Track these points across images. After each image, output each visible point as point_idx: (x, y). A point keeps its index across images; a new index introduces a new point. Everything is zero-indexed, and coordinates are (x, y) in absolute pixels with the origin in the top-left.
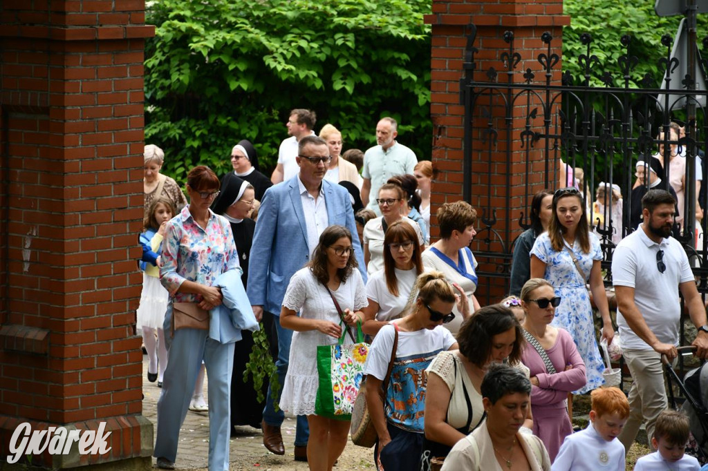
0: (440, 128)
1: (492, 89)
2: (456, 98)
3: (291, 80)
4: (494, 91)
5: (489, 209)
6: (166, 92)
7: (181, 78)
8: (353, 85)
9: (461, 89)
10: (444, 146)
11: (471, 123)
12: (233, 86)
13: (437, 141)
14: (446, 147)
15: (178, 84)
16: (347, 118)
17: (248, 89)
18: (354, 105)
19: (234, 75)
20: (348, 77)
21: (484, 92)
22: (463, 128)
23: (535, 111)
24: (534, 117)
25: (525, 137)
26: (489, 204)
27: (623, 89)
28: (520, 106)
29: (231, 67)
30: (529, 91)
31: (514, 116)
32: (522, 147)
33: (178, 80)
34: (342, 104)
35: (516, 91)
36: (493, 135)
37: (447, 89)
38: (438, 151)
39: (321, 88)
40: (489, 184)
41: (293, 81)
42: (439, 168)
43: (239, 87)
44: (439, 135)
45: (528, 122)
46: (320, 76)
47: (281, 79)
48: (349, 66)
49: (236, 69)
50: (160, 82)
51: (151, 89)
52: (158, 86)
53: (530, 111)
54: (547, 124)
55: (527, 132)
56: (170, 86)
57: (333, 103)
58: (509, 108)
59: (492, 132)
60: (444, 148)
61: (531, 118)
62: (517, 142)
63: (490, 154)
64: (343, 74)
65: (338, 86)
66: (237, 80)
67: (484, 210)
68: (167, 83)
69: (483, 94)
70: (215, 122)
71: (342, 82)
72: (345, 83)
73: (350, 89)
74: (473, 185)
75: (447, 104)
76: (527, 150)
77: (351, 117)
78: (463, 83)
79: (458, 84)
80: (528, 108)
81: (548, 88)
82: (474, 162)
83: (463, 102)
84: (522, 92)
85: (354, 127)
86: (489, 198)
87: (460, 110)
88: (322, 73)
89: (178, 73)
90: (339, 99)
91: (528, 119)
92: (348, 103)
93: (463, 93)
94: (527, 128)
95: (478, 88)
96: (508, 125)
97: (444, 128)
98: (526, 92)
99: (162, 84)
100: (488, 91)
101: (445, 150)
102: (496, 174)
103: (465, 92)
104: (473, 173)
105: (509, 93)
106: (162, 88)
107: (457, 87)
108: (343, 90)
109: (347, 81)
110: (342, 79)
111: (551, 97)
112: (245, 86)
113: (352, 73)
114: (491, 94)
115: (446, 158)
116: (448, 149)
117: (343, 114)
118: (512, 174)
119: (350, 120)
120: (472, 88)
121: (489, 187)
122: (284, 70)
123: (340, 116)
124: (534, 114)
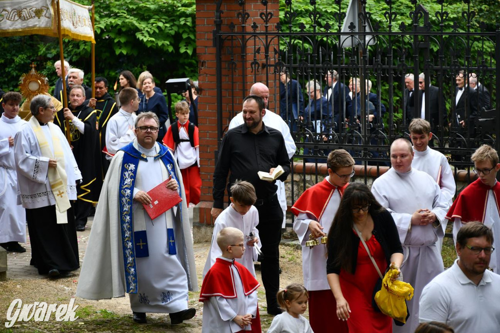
0: (203, 63)
1: (232, 36)
2: (211, 43)
3: (153, 47)
4: (234, 38)
5: (233, 112)
6: (78, 57)
7: (86, 48)
8: (192, 49)
9: (213, 36)
10: (205, 73)
11: (220, 58)
12: (118, 52)
13: (201, 71)
14: (207, 74)
15: (84, 52)
16: (190, 70)
17: (127, 54)
18: (194, 61)
19: (118, 45)
20: (189, 45)
21: (228, 38)
22: (216, 61)
23: (259, 49)
24: (259, 53)
25: (253, 65)
26: (233, 109)
27: (312, 33)
28: (250, 46)
29: (116, 41)
30: (255, 36)
31: (247, 53)
32: (252, 72)
33: (84, 48)
34: (186, 61)
35: (248, 37)
36: (234, 65)
37: (206, 37)
38: (202, 76)
39: (172, 51)
40: (233, 97)
41: (155, 48)
42: (202, 88)
43: (121, 53)
44: (202, 66)
45: (255, 56)
46: (171, 44)
47: (147, 46)
48: (189, 38)
49: (119, 42)
50: (74, 51)
51: (70, 55)
52: (73, 53)
53: (256, 49)
54: (267, 57)
55: (255, 62)
56: (80, 53)
57: (181, 61)
58: (244, 47)
59: (233, 63)
60: (205, 75)
61: (257, 54)
62: (249, 69)
63: (233, 77)
64: (186, 43)
65: (182, 50)
66: (120, 48)
67: (230, 113)
68: (78, 51)
69: (228, 40)
70: (108, 74)
71: (185, 48)
72: (187, 49)
73: (190, 52)
74: (223, 98)
75: (206, 47)
76: (255, 75)
77: (192, 69)
78: (215, 33)
79: (212, 34)
80: (255, 48)
81: (266, 34)
82: (223, 84)
83: (215, 45)
84: (251, 37)
85: (194, 75)
86: (233, 105)
87: (213, 50)
88: (173, 42)
89: (84, 44)
90: (185, 58)
91: (255, 54)
92: (190, 61)
93: (215, 39)
94: (255, 60)
95: (224, 36)
96: (243, 58)
97: (205, 62)
98: (253, 37)
99: (75, 52)
100: (230, 37)
101: (206, 76)
102: (237, 90)
103: (216, 38)
104: (223, 90)
105: (243, 38)
106: (76, 54)
107: (211, 36)
108: (186, 52)
109: (188, 47)
110: (185, 46)
111: (269, 40)
112: (124, 52)
113: (192, 42)
114: (232, 39)
115: (207, 81)
116: (208, 75)
117: (187, 67)
118: (247, 90)
119: (192, 71)
120: (220, 36)
121: (233, 99)
122: (148, 41)
123: (185, 69)
124: (258, 51)
